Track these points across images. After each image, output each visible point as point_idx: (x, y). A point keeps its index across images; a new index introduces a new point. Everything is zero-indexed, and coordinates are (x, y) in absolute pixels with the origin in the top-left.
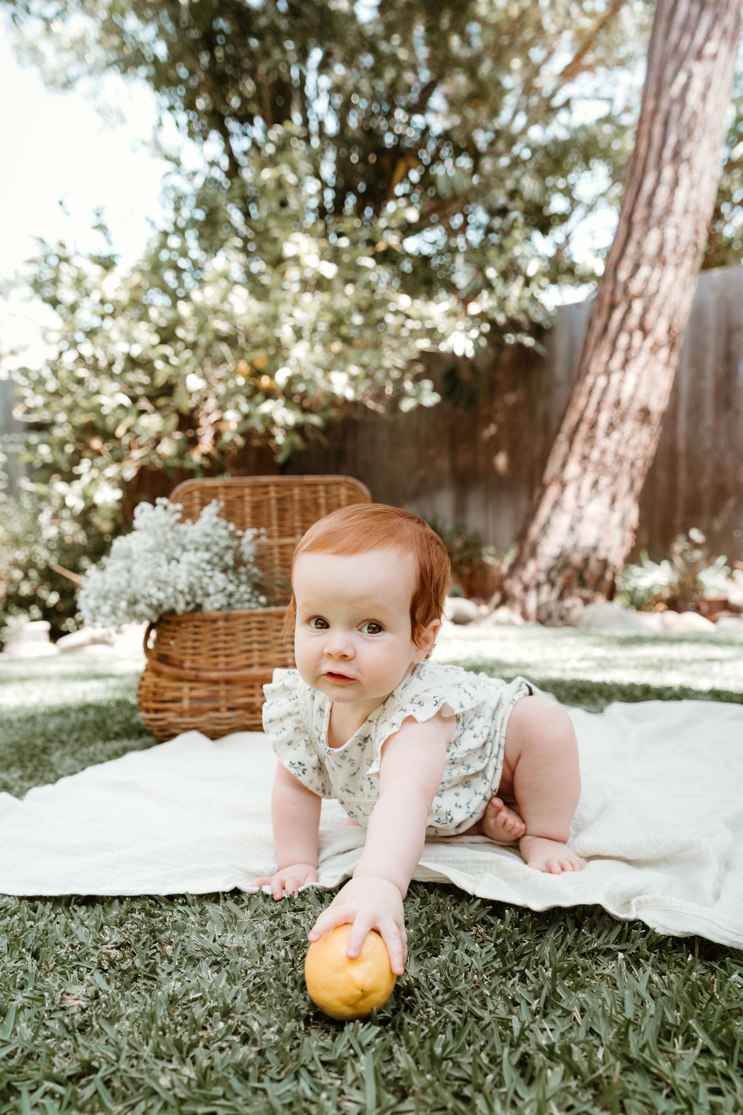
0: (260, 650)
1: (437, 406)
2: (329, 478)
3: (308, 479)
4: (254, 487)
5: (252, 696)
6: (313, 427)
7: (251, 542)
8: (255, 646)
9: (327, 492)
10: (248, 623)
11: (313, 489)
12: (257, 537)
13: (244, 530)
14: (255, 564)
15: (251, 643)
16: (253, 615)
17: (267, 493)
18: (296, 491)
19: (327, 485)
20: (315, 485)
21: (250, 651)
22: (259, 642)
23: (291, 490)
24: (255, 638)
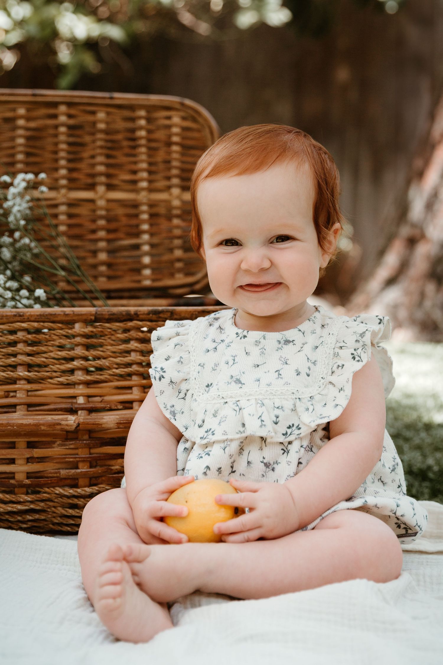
0: (29, 381)
1: (287, 25)
2: (154, 98)
3: (121, 97)
4: (32, 106)
5: (12, 461)
6: (112, 42)
7: (21, 195)
8: (21, 372)
9: (149, 120)
10: (13, 332)
11: (127, 113)
12: (33, 186)
13: (13, 175)
14: (26, 231)
15: (14, 367)
16: (20, 317)
17: (55, 116)
18: (101, 115)
19: (151, 109)
20: (132, 108)
21: (14, 381)
22: (29, 367)
23: (94, 113)
24: (22, 358)
